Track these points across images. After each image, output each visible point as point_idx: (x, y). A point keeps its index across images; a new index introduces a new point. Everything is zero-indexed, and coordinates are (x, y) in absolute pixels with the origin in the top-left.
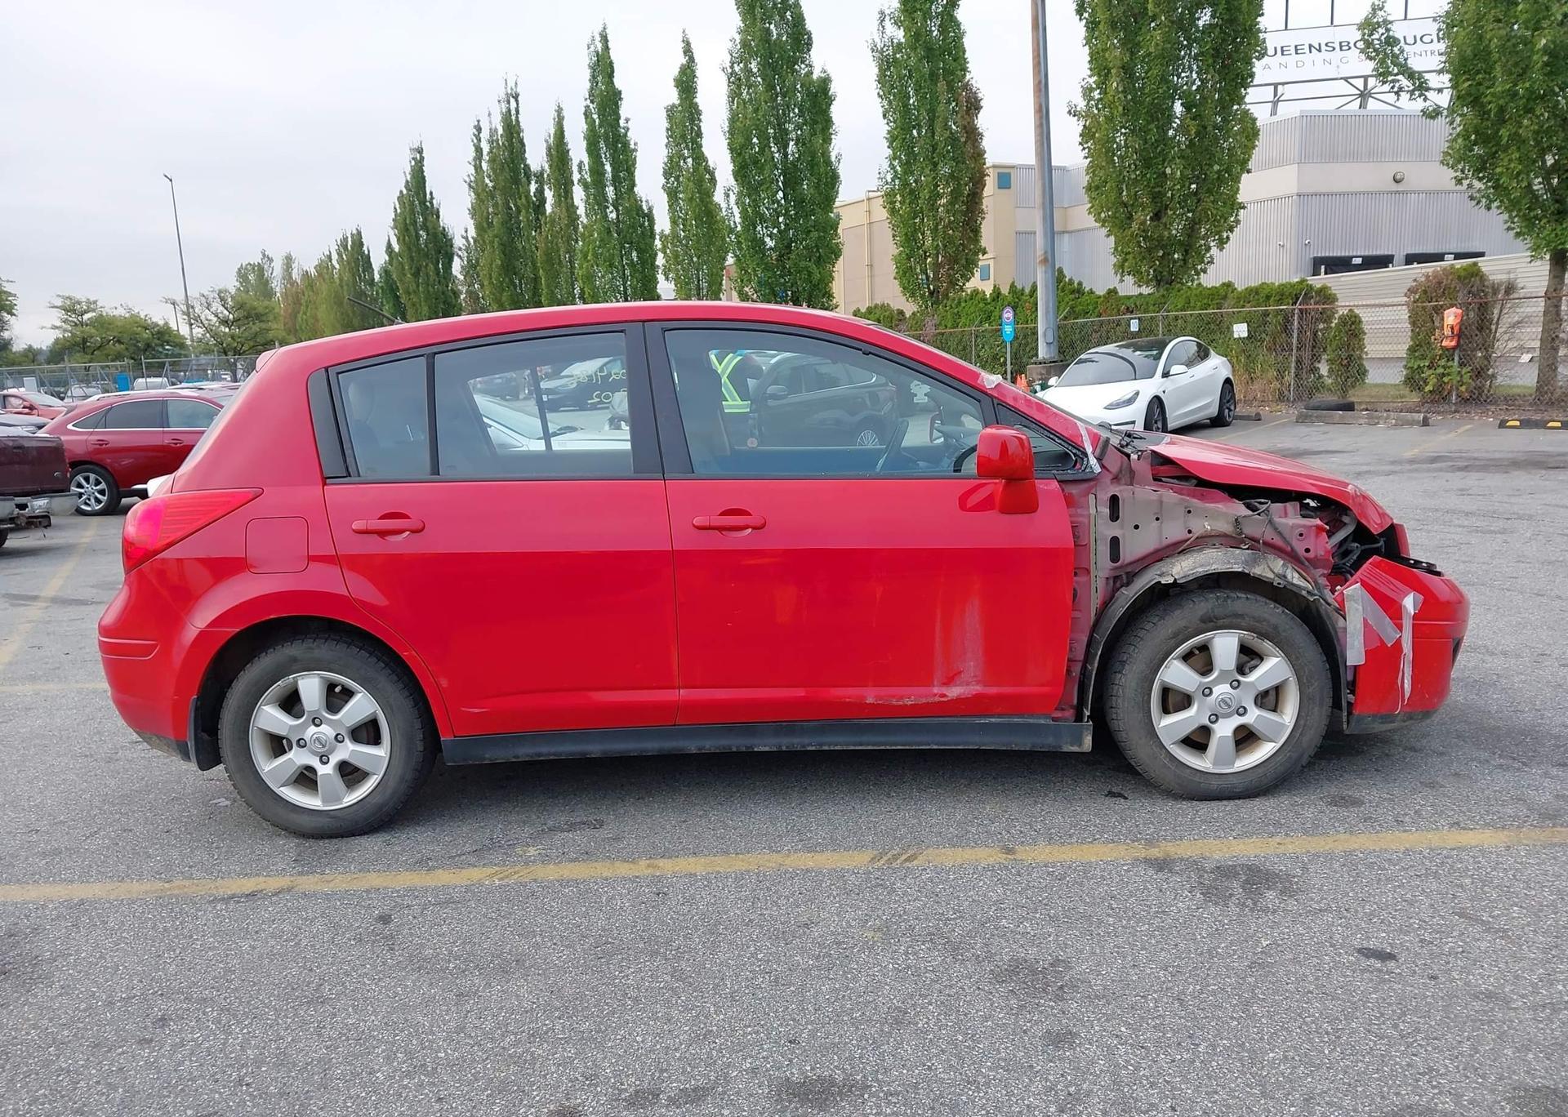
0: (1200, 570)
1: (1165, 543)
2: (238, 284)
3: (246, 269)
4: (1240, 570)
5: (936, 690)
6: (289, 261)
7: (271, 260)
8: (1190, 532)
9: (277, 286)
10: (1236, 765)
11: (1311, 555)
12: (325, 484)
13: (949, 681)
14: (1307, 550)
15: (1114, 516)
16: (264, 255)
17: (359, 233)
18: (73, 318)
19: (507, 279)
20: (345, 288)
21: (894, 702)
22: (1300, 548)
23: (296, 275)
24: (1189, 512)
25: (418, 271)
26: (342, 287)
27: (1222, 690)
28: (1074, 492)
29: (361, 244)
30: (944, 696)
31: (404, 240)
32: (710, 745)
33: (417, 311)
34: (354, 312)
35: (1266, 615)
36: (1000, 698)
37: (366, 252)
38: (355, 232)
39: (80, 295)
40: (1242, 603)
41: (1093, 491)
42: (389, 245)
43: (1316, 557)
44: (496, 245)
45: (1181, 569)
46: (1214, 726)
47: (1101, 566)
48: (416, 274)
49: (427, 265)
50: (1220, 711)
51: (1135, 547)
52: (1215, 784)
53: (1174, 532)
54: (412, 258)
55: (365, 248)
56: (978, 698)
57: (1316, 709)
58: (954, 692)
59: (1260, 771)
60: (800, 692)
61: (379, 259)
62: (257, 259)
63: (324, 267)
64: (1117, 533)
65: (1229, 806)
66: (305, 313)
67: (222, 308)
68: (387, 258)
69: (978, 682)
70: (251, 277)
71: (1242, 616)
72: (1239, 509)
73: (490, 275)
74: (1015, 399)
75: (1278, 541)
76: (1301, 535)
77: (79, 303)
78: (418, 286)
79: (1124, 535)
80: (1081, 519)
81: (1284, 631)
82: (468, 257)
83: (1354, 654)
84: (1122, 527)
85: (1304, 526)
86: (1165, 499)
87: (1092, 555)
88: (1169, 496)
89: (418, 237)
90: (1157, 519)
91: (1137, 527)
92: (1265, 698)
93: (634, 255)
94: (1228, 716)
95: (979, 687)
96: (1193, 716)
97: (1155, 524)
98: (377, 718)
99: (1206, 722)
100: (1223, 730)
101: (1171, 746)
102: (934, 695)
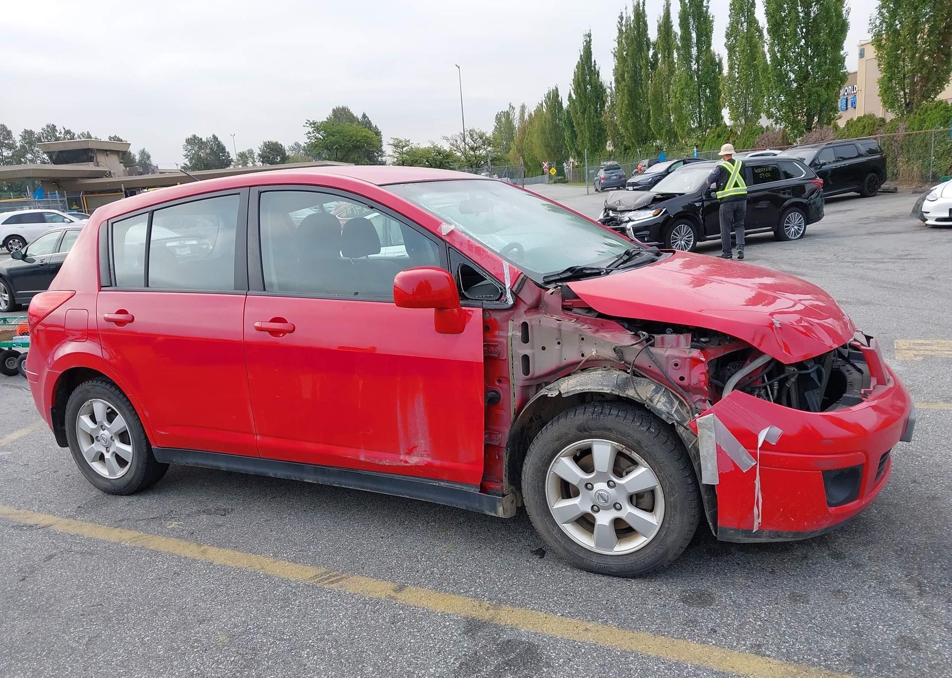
0: (578, 388)
1: (564, 362)
2: (496, 124)
3: (500, 115)
4: (608, 392)
5: (402, 457)
6: (523, 108)
7: (514, 109)
8: (583, 355)
9: (516, 123)
10: (615, 549)
11: (685, 382)
12: (100, 290)
13: (410, 452)
14: (682, 379)
15: (525, 339)
16: (510, 106)
17: (557, 89)
18: (399, 150)
19: (631, 113)
20: (547, 123)
21: (377, 462)
22: (674, 375)
23: (526, 117)
24: (583, 339)
25: (585, 110)
26: (545, 122)
27: (601, 486)
28: (497, 318)
29: (558, 96)
30: (406, 462)
31: (577, 92)
32: (281, 474)
33: (583, 135)
34: (551, 138)
35: (630, 432)
36: (443, 469)
37: (560, 100)
38: (554, 88)
39: (402, 138)
40: (612, 418)
41: (512, 318)
42: (570, 96)
43: (689, 385)
44: (626, 91)
45: (570, 386)
46: (596, 515)
47: (517, 377)
48: (583, 113)
49: (590, 106)
50: (601, 502)
51: (542, 364)
52: (595, 561)
53: (571, 355)
54: (581, 103)
55: (560, 98)
56: (429, 465)
57: (677, 517)
58: (413, 460)
59: (633, 558)
60: (321, 447)
61: (565, 104)
62: (506, 108)
63: (539, 110)
64: (528, 352)
65: (605, 579)
66: (527, 139)
67: (471, 140)
68: (569, 104)
69: (428, 455)
70: (503, 119)
71: (610, 430)
72: (626, 339)
73: (621, 110)
74: (461, 244)
75: (654, 368)
76: (676, 365)
77: (401, 142)
78: (584, 120)
79: (533, 354)
80: (500, 340)
81: (646, 446)
82: (611, 100)
83: (709, 475)
84: (533, 348)
85: (679, 358)
86: (563, 328)
87: (510, 367)
88: (569, 324)
89: (586, 89)
90: (559, 343)
91: (544, 348)
92: (638, 499)
93: (707, 91)
94: (606, 509)
95: (429, 460)
96: (579, 504)
97: (557, 347)
98: (127, 430)
99: (590, 511)
100: (604, 519)
101: (563, 525)
102: (401, 461)
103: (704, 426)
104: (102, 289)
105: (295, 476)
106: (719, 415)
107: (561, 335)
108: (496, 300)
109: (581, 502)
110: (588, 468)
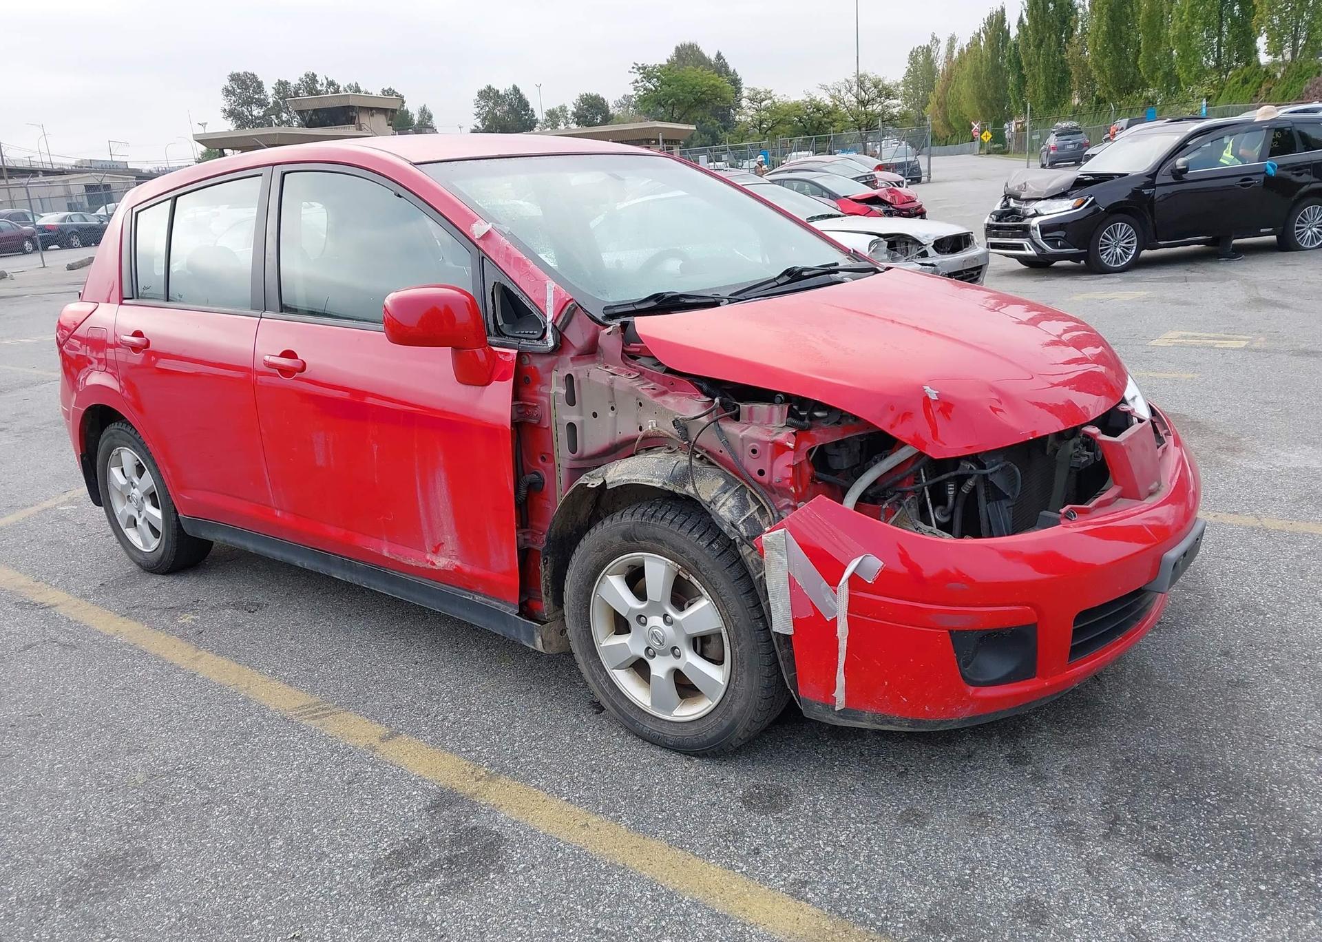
0: (625, 477)
1: (619, 438)
2: (909, 65)
3: (917, 51)
4: (659, 485)
5: (428, 557)
6: (952, 40)
7: (938, 42)
8: (641, 429)
9: (940, 64)
10: (675, 713)
11: (765, 478)
12: (120, 303)
13: (436, 550)
14: (761, 472)
15: (571, 400)
16: (933, 37)
17: (1003, 10)
18: (756, 105)
19: (1111, 45)
20: (984, 63)
21: (401, 559)
22: (752, 465)
23: (956, 54)
24: (641, 404)
25: (1042, 41)
26: (981, 62)
27: (656, 621)
28: (538, 366)
29: (1003, 20)
30: (433, 563)
31: (1032, 14)
32: (307, 563)
33: (1035, 81)
34: (989, 85)
35: (686, 546)
36: (473, 576)
37: (1007, 28)
38: (999, 9)
39: (761, 88)
40: (666, 525)
41: (555, 367)
42: (1021, 21)
43: (770, 482)
44: (1105, 11)
45: (618, 473)
46: (651, 662)
47: (563, 457)
48: (1039, 46)
49: (1050, 35)
50: (655, 644)
51: (594, 438)
52: (649, 726)
53: (627, 429)
54: (1037, 31)
55: (1006, 24)
56: (458, 569)
57: (744, 675)
58: (441, 562)
59: (694, 728)
61: (1014, 33)
62: (926, 42)
63: (975, 43)
64: (574, 419)
65: (660, 754)
66: (953, 88)
67: (859, 91)
68: (1018, 32)
69: (457, 558)
70: (921, 59)
71: (660, 541)
72: (692, 407)
73: (1096, 41)
74: (497, 252)
75: (726, 455)
76: (754, 451)
77: (759, 93)
78: (1039, 57)
79: (582, 422)
80: (542, 398)
82: (1082, 25)
83: (781, 622)
84: (581, 414)
85: (758, 441)
86: (616, 386)
87: (555, 441)
88: (625, 381)
89: (1046, 8)
90: (613, 409)
91: (595, 415)
92: (702, 644)
93: (1235, 8)
94: (663, 654)
95: (458, 563)
96: (632, 644)
97: (611, 414)
98: (155, 492)
99: (643, 655)
100: (660, 668)
101: (614, 671)
102: (428, 561)
103: (772, 546)
104: (125, 301)
105: (321, 568)
106: (795, 532)
107: (614, 397)
108: (538, 339)
109: (631, 641)
110: (641, 595)
